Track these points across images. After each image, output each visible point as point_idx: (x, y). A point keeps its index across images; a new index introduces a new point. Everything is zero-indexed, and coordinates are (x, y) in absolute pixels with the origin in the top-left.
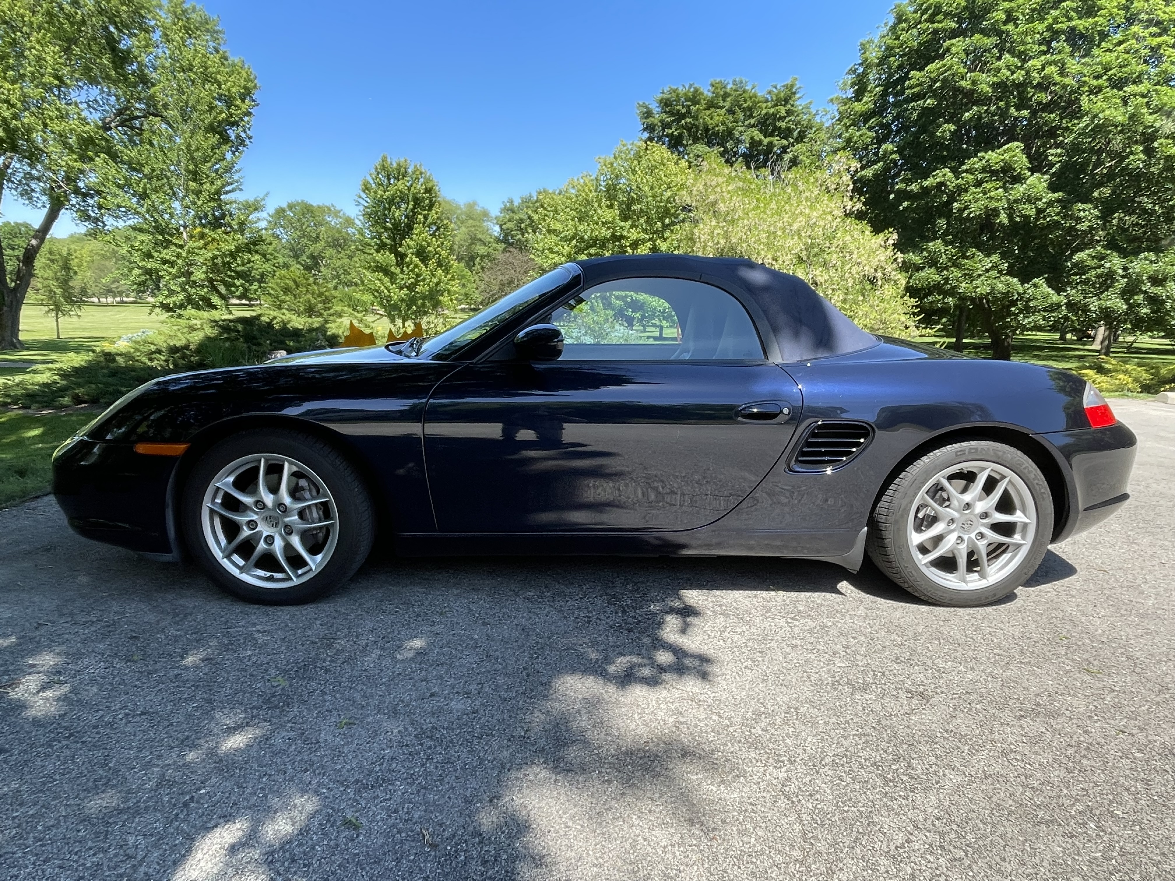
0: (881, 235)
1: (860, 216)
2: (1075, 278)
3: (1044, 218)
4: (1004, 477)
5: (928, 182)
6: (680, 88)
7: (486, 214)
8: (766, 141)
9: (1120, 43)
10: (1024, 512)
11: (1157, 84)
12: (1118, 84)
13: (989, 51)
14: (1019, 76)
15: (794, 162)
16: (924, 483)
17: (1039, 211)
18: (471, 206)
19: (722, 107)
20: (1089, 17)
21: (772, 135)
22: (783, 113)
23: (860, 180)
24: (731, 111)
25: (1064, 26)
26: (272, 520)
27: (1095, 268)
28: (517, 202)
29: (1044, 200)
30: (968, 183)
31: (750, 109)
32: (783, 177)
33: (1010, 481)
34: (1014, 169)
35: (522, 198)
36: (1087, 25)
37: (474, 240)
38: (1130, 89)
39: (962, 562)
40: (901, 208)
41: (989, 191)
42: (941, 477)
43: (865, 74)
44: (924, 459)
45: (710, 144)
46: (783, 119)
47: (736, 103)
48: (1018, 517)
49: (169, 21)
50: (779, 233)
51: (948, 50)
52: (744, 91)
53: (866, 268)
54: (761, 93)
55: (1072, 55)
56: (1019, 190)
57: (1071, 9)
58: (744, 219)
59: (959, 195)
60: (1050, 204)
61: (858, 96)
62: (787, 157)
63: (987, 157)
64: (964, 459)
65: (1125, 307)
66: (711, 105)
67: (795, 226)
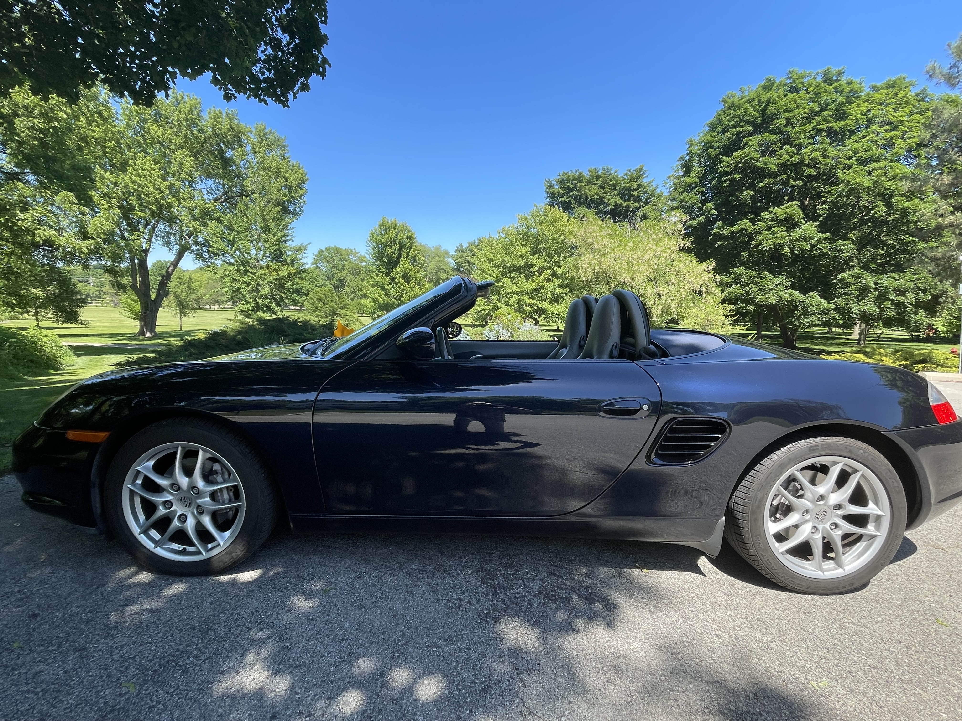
0: (705, 263)
1: (688, 251)
2: (840, 290)
3: (816, 250)
4: (856, 471)
5: (736, 228)
6: (570, 172)
7: (447, 253)
8: (624, 204)
9: (864, 137)
10: (876, 503)
11: (892, 161)
12: (863, 162)
13: (775, 143)
14: (796, 159)
15: (644, 217)
16: (779, 476)
17: (813, 246)
18: (438, 248)
19: (596, 184)
20: (841, 121)
21: (629, 200)
22: (635, 186)
23: (689, 227)
24: (601, 187)
25: (824, 127)
26: (186, 501)
27: (854, 284)
28: (465, 246)
29: (816, 239)
30: (761, 227)
31: (614, 185)
32: (637, 226)
33: (862, 475)
34: (793, 219)
35: (469, 243)
36: (840, 125)
37: (439, 269)
38: (872, 166)
39: (818, 549)
40: (717, 246)
41: (776, 233)
42: (794, 470)
43: (690, 160)
44: (778, 452)
45: (589, 207)
46: (636, 190)
47: (605, 181)
48: (871, 509)
49: (256, 140)
50: (635, 262)
51: (747, 143)
52: (611, 174)
53: (695, 285)
54: (621, 175)
55: (831, 144)
56: (798, 233)
57: (829, 116)
58: (611, 253)
59: (756, 236)
60: (819, 241)
61: (687, 173)
62: (639, 214)
63: (774, 211)
64: (818, 454)
65: (878, 310)
66: (589, 182)
67: (646, 258)
